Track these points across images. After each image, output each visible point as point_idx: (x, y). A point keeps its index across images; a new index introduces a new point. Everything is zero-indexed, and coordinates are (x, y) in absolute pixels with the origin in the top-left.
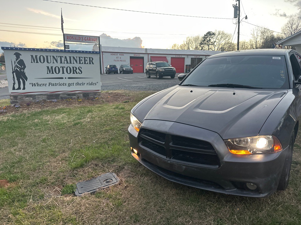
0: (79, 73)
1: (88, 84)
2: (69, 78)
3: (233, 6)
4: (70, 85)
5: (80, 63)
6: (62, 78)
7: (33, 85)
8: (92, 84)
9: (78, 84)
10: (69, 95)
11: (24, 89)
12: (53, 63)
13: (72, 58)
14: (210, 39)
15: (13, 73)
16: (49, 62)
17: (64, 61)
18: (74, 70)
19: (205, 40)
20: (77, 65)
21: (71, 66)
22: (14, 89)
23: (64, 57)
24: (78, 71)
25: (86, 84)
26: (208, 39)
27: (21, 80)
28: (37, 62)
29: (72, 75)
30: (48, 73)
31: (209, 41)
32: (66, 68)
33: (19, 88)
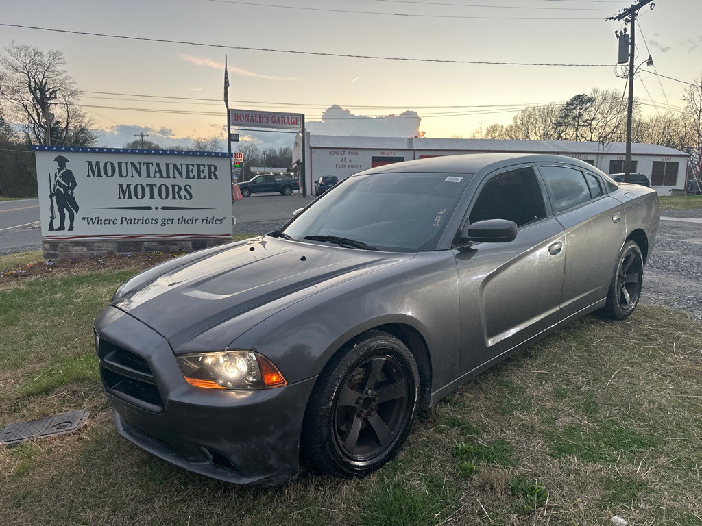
0: (186, 198)
1: (205, 221)
2: (164, 208)
3: (617, 35)
4: (164, 222)
5: (188, 177)
6: (149, 208)
7: (90, 221)
8: (213, 221)
9: (182, 221)
10: (162, 243)
11: (71, 228)
12: (132, 176)
13: (171, 167)
14: (579, 113)
15: (51, 196)
16: (124, 174)
17: (155, 172)
18: (175, 192)
19: (567, 116)
20: (182, 182)
21: (169, 182)
22: (51, 228)
23: (155, 165)
24: (183, 193)
25: (199, 222)
26: (576, 112)
27: (66, 212)
28: (99, 175)
29: (170, 202)
30: (120, 198)
31: (579, 117)
32: (158, 186)
33: (62, 228)
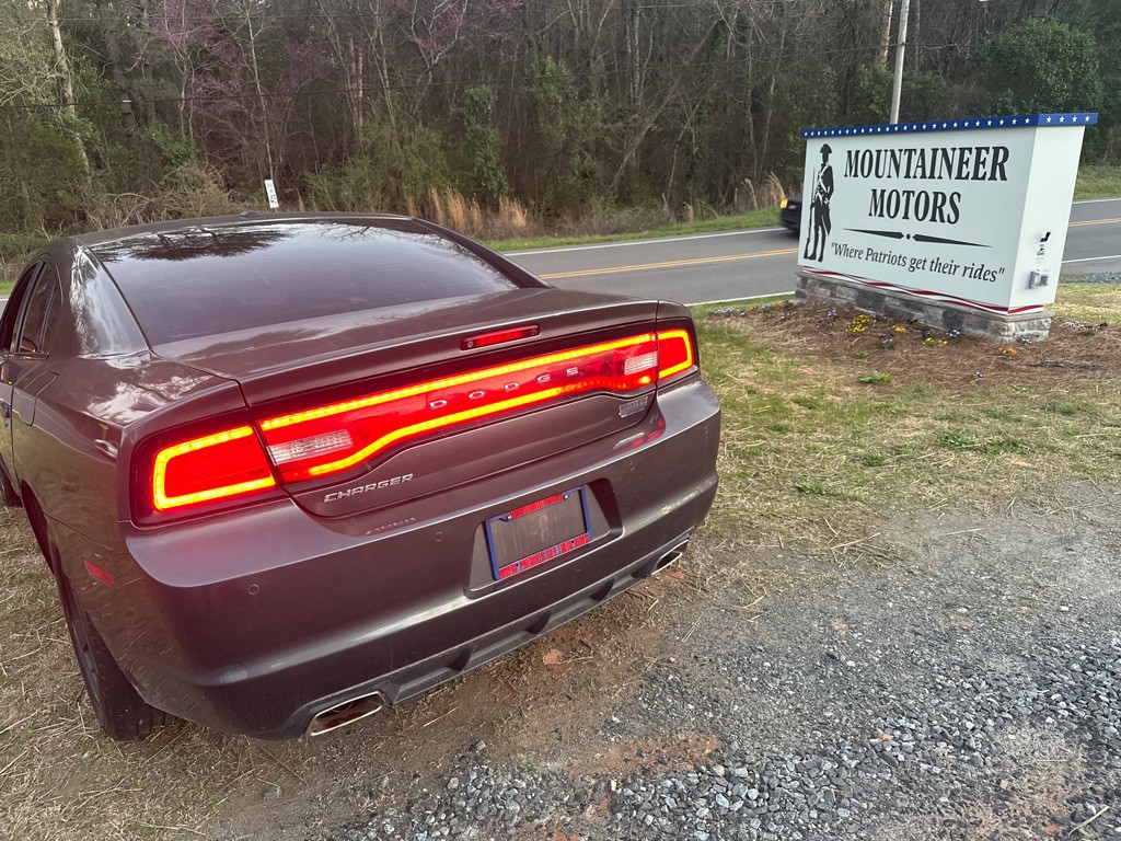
0: (949, 221)
1: (969, 271)
2: (918, 238)
4: (915, 264)
5: (959, 177)
6: (899, 235)
7: (839, 250)
8: (980, 273)
9: (938, 266)
10: (907, 303)
12: (889, 176)
13: (939, 153)
15: (812, 207)
16: (880, 174)
17: (918, 166)
18: (937, 207)
20: (947, 185)
21: (931, 186)
22: (806, 257)
23: (918, 152)
24: (947, 209)
25: (960, 271)
27: (820, 232)
28: (856, 174)
29: (928, 228)
30: (870, 215)
32: (916, 195)
33: (813, 257)
